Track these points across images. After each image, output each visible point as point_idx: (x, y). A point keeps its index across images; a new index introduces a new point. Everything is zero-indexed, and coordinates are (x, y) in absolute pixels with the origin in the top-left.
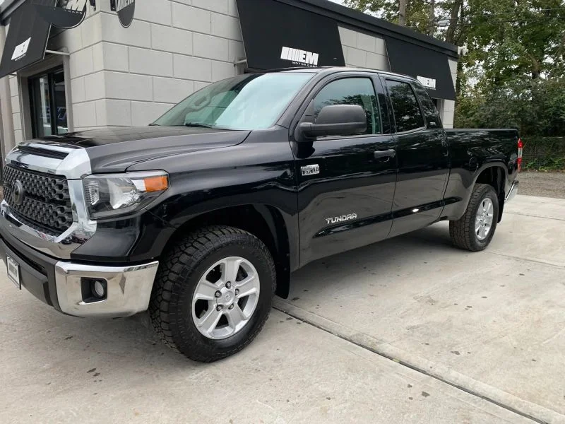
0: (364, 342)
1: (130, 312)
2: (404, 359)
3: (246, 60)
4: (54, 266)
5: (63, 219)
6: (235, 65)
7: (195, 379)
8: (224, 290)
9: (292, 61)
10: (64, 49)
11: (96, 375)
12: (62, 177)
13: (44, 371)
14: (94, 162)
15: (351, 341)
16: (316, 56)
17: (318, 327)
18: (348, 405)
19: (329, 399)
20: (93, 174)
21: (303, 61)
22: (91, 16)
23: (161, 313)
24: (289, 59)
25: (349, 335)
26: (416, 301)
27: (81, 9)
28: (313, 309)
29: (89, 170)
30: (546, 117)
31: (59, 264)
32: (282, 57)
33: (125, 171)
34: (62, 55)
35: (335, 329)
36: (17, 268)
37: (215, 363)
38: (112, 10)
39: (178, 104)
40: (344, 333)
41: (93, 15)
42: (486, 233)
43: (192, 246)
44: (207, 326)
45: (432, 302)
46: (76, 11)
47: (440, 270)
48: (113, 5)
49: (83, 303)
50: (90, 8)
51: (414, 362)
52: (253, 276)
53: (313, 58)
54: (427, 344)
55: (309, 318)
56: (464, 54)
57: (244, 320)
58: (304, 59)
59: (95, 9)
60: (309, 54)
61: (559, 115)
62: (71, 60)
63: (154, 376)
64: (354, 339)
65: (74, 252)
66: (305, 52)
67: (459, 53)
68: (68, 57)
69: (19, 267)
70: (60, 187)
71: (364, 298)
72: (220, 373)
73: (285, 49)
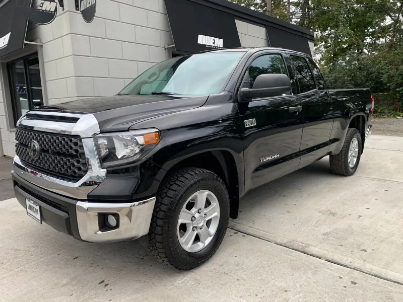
0: (296, 246)
1: (135, 237)
2: (329, 258)
3: (174, 45)
4: (75, 206)
5: (80, 169)
6: (165, 49)
7: (182, 283)
8: (197, 215)
9: (205, 45)
10: (38, 40)
11: (106, 285)
12: (77, 136)
13: (64, 285)
14: (101, 124)
15: (286, 247)
16: (221, 41)
17: (259, 238)
18: (301, 295)
19: (286, 291)
20: (101, 133)
21: (213, 45)
22: (60, 15)
23: (156, 236)
24: (204, 43)
25: (284, 241)
26: (321, 214)
27: (53, 10)
28: (251, 224)
29: (98, 130)
30: (371, 80)
31: (79, 204)
32: (199, 42)
33: (128, 130)
34: (36, 45)
35: (272, 239)
36: (38, 208)
37: (192, 270)
38: (76, 10)
39: (135, 79)
40: (279, 241)
41: (62, 14)
42: (354, 163)
43: (175, 183)
44: (187, 243)
45: (333, 214)
46: (50, 11)
47: (329, 191)
48: (77, 7)
49: (100, 232)
50: (59, 9)
51: (337, 259)
52: (215, 204)
53: (219, 42)
54: (341, 245)
55: (250, 231)
56: (319, 37)
57: (211, 236)
58: (214, 43)
59: (63, 9)
60: (217, 39)
61: (380, 78)
62: (43, 49)
63: (150, 283)
64: (288, 245)
65: (90, 194)
66: (214, 38)
67: (315, 37)
68: (41, 46)
69: (40, 207)
70: (76, 144)
71: (283, 214)
72: (199, 278)
73: (200, 36)
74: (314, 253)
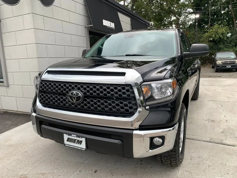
0: (217, 142)
4: (132, 134)
5: (131, 108)
6: (85, 27)
9: (107, 26)
17: (192, 139)
20: (144, 82)
25: (208, 139)
26: (207, 122)
31: (135, 132)
32: (104, 24)
36: (83, 140)
40: (204, 139)
45: (213, 121)
49: (150, 151)
53: (112, 25)
54: (236, 137)
56: (152, 25)
58: (110, 25)
60: (111, 23)
64: (211, 141)
65: (141, 125)
66: (110, 22)
70: (128, 91)
71: (190, 124)
72: (187, 170)
73: (104, 21)
74: (229, 144)
